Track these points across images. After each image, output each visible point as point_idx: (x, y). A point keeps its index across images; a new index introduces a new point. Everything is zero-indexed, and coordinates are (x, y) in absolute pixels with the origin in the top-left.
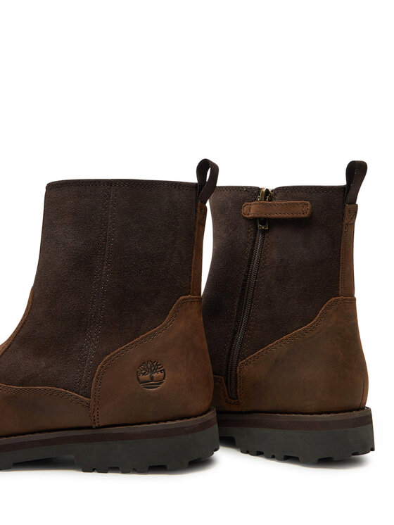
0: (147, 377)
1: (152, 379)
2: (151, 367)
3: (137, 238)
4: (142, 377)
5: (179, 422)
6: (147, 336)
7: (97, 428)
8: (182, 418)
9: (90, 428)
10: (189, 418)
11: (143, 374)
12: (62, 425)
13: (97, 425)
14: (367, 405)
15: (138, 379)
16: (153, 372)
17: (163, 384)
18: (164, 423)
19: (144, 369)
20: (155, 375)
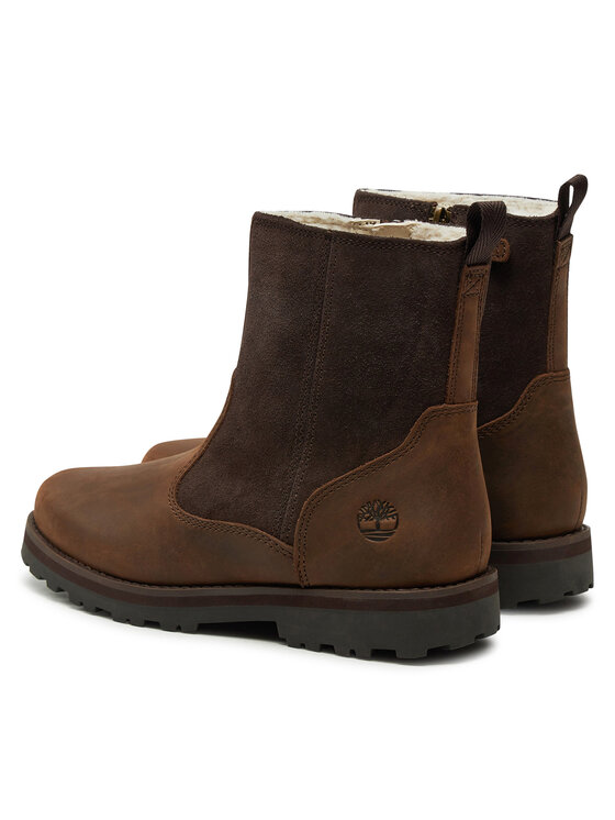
0: (371, 524)
1: (378, 526)
2: (378, 509)
3: (361, 320)
4: (363, 523)
5: (415, 591)
6: (375, 464)
7: (306, 587)
8: (421, 586)
9: (297, 586)
10: (432, 586)
11: (367, 519)
12: (261, 579)
13: (306, 583)
14: (584, 523)
15: (359, 525)
16: (381, 517)
17: (394, 536)
18: (395, 592)
19: (368, 512)
20: (384, 521)
